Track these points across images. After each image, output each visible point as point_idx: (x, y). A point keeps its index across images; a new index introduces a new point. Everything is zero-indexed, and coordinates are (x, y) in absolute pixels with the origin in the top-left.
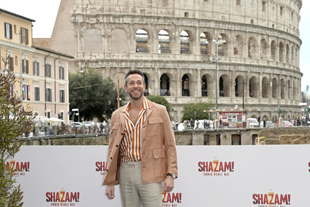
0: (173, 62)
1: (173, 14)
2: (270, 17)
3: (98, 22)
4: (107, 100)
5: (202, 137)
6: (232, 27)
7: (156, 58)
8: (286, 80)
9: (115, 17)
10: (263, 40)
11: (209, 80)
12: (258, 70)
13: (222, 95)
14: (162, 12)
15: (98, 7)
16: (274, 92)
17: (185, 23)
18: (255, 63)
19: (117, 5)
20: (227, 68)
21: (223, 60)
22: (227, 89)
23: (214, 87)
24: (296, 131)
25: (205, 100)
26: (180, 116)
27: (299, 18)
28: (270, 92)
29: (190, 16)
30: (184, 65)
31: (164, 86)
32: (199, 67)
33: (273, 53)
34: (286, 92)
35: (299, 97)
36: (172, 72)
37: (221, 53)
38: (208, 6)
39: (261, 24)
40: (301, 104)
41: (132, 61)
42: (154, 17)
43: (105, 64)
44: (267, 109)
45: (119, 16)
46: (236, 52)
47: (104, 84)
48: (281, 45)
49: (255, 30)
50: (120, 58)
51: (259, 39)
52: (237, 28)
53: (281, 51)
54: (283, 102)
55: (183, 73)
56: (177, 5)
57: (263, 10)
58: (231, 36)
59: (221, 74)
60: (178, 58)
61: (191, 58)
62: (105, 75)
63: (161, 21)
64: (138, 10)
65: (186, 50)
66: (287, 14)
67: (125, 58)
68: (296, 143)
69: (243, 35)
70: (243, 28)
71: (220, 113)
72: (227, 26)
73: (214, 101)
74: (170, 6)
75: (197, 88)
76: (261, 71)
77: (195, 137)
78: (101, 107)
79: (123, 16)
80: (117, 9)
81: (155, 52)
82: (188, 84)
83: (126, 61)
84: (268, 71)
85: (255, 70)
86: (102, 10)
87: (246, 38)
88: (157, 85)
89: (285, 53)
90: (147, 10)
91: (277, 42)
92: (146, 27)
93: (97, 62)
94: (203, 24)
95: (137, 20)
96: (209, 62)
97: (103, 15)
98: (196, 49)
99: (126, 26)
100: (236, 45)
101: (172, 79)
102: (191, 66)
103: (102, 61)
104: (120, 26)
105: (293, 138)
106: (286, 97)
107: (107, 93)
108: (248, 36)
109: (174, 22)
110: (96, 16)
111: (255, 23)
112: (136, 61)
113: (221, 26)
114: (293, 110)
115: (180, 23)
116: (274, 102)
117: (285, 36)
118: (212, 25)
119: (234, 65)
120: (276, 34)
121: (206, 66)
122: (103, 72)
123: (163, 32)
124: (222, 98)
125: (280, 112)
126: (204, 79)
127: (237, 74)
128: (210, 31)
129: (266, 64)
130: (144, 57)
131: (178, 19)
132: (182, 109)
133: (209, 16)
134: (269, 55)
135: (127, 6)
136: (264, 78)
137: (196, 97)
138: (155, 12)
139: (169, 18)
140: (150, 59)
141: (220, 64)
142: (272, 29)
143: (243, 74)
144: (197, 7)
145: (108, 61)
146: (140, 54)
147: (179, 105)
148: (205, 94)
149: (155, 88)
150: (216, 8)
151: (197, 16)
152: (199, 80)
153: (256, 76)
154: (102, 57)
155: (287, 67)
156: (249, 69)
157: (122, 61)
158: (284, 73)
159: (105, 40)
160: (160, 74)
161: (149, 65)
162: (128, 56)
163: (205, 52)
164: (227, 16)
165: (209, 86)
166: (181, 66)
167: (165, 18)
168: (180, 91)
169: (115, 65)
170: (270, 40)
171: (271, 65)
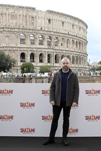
0: (36, 48)
1: (36, 28)
2: (75, 31)
3: (4, 31)
4: (7, 64)
5: (47, 80)
6: (60, 35)
7: (28, 46)
8: (81, 57)
9: (11, 28)
10: (73, 40)
11: (51, 56)
12: (71, 52)
13: (56, 62)
14: (31, 27)
15: (4, 24)
16: (77, 62)
17: (41, 32)
18: (70, 50)
19: (12, 24)
20: (58, 51)
21: (56, 48)
22: (58, 60)
23: (53, 59)
24: (85, 78)
25: (49, 64)
26: (39, 71)
27: (87, 32)
28: (75, 62)
29: (43, 29)
30: (40, 50)
31: (32, 58)
32: (46, 50)
33: (77, 46)
34: (81, 62)
35: (86, 64)
36: (35, 52)
37: (56, 45)
38: (51, 26)
39: (72, 34)
40: (87, 67)
41: (18, 47)
42: (28, 29)
43: (6, 49)
44: (74, 69)
45: (13, 28)
46: (62, 45)
47: (6, 57)
48: (80, 43)
49: (69, 36)
50: (13, 46)
51: (71, 40)
52: (62, 35)
53: (80, 45)
54: (80, 66)
55: (40, 53)
56: (37, 25)
57: (73, 28)
58: (60, 38)
59: (56, 53)
60: (38, 47)
61: (43, 47)
62: (7, 53)
63: (31, 31)
64: (21, 26)
65: (41, 43)
66: (82, 30)
67: (15, 46)
68: (85, 82)
69: (65, 38)
70: (65, 35)
71: (55, 70)
72: (58, 34)
73: (52, 65)
74: (35, 25)
75: (46, 59)
76: (72, 53)
77: (44, 80)
78: (5, 66)
79: (15, 28)
80: (12, 25)
81: (28, 44)
82: (42, 58)
83: (16, 47)
84: (75, 53)
85: (69, 52)
86: (6, 25)
87: (66, 39)
88: (29, 58)
89: (81, 46)
90: (25, 26)
91: (78, 42)
92: (24, 33)
93: (3, 47)
94: (48, 33)
95: (20, 30)
96: (51, 49)
97: (6, 28)
98: (45, 43)
99: (16, 33)
100: (62, 42)
101: (35, 56)
102: (44, 50)
103: (5, 47)
104: (13, 33)
105: (84, 80)
106: (82, 64)
107: (7, 61)
108: (67, 38)
109: (37, 31)
110: (3, 28)
111: (70, 33)
112: (20, 48)
113: (56, 34)
114: (84, 69)
115: (39, 32)
116: (77, 66)
117: (81, 39)
118: (52, 33)
119: (61, 50)
120: (78, 38)
121: (49, 50)
122: (6, 51)
123: (32, 36)
124: (56, 64)
125: (79, 70)
126: (49, 56)
127: (62, 54)
128: (51, 36)
129: (74, 50)
130: (24, 46)
131: (38, 30)
132: (39, 68)
133: (51, 30)
134: (75, 47)
135: (16, 24)
136: (73, 56)
137: (45, 63)
138: (28, 27)
139: (34, 30)
140: (26, 47)
141: (55, 50)
142: (76, 36)
143: (65, 54)
144: (46, 26)
145: (8, 47)
146: (22, 45)
147: (38, 66)
148: (49, 62)
149: (28, 59)
150: (54, 27)
151: (46, 30)
152: (47, 56)
153: (70, 55)
154: (5, 45)
155: (82, 52)
156: (67, 52)
157: (14, 47)
158: (81, 54)
159: (7, 38)
160: (30, 53)
161: (25, 49)
162: (17, 45)
163: (49, 44)
164: (58, 30)
165: (51, 58)
166: (39, 50)
167: (32, 30)
168: (38, 60)
169: (11, 49)
170: (76, 40)
171: (76, 51)
